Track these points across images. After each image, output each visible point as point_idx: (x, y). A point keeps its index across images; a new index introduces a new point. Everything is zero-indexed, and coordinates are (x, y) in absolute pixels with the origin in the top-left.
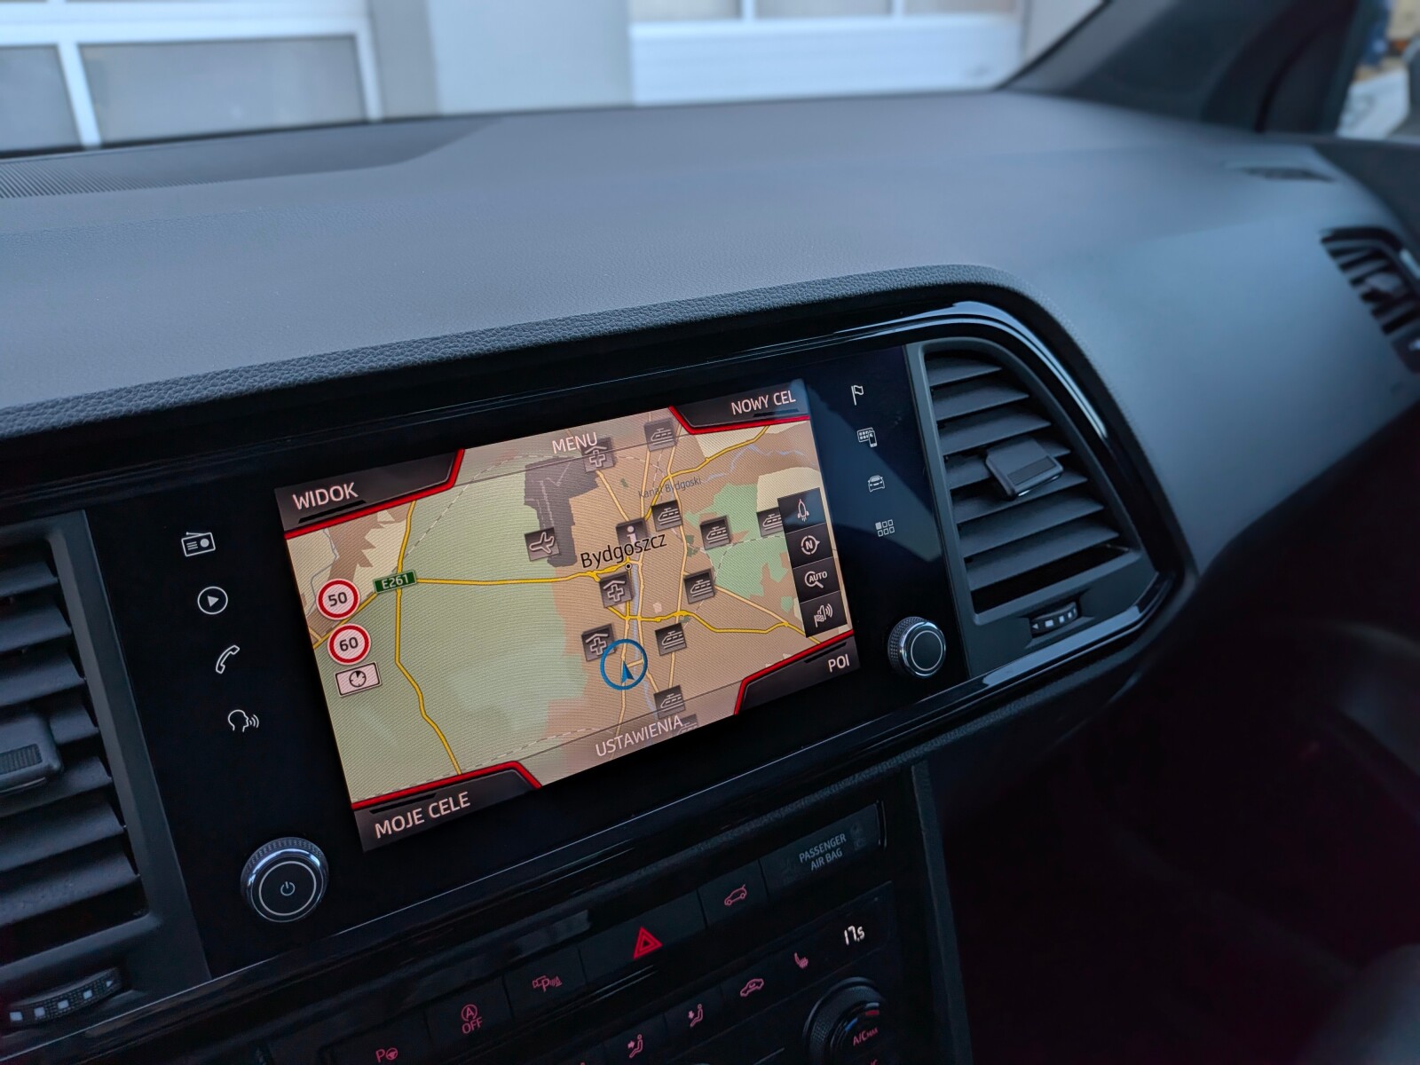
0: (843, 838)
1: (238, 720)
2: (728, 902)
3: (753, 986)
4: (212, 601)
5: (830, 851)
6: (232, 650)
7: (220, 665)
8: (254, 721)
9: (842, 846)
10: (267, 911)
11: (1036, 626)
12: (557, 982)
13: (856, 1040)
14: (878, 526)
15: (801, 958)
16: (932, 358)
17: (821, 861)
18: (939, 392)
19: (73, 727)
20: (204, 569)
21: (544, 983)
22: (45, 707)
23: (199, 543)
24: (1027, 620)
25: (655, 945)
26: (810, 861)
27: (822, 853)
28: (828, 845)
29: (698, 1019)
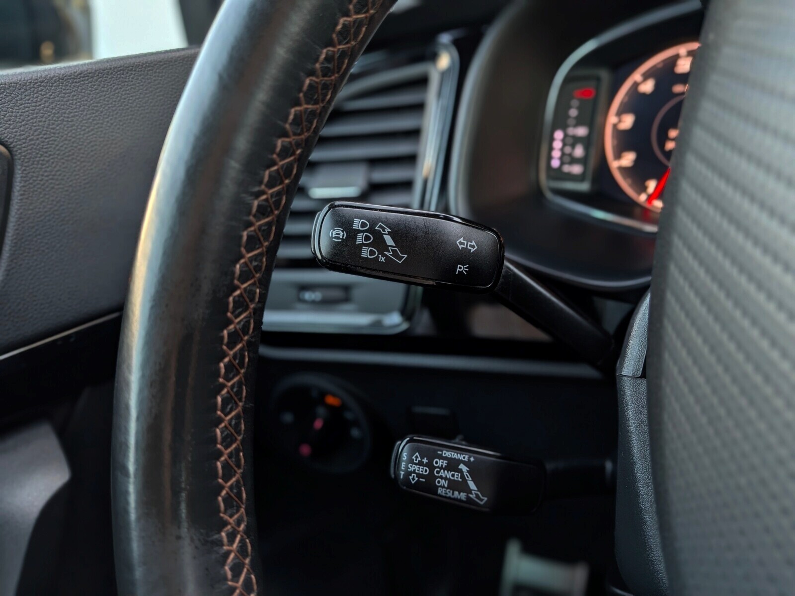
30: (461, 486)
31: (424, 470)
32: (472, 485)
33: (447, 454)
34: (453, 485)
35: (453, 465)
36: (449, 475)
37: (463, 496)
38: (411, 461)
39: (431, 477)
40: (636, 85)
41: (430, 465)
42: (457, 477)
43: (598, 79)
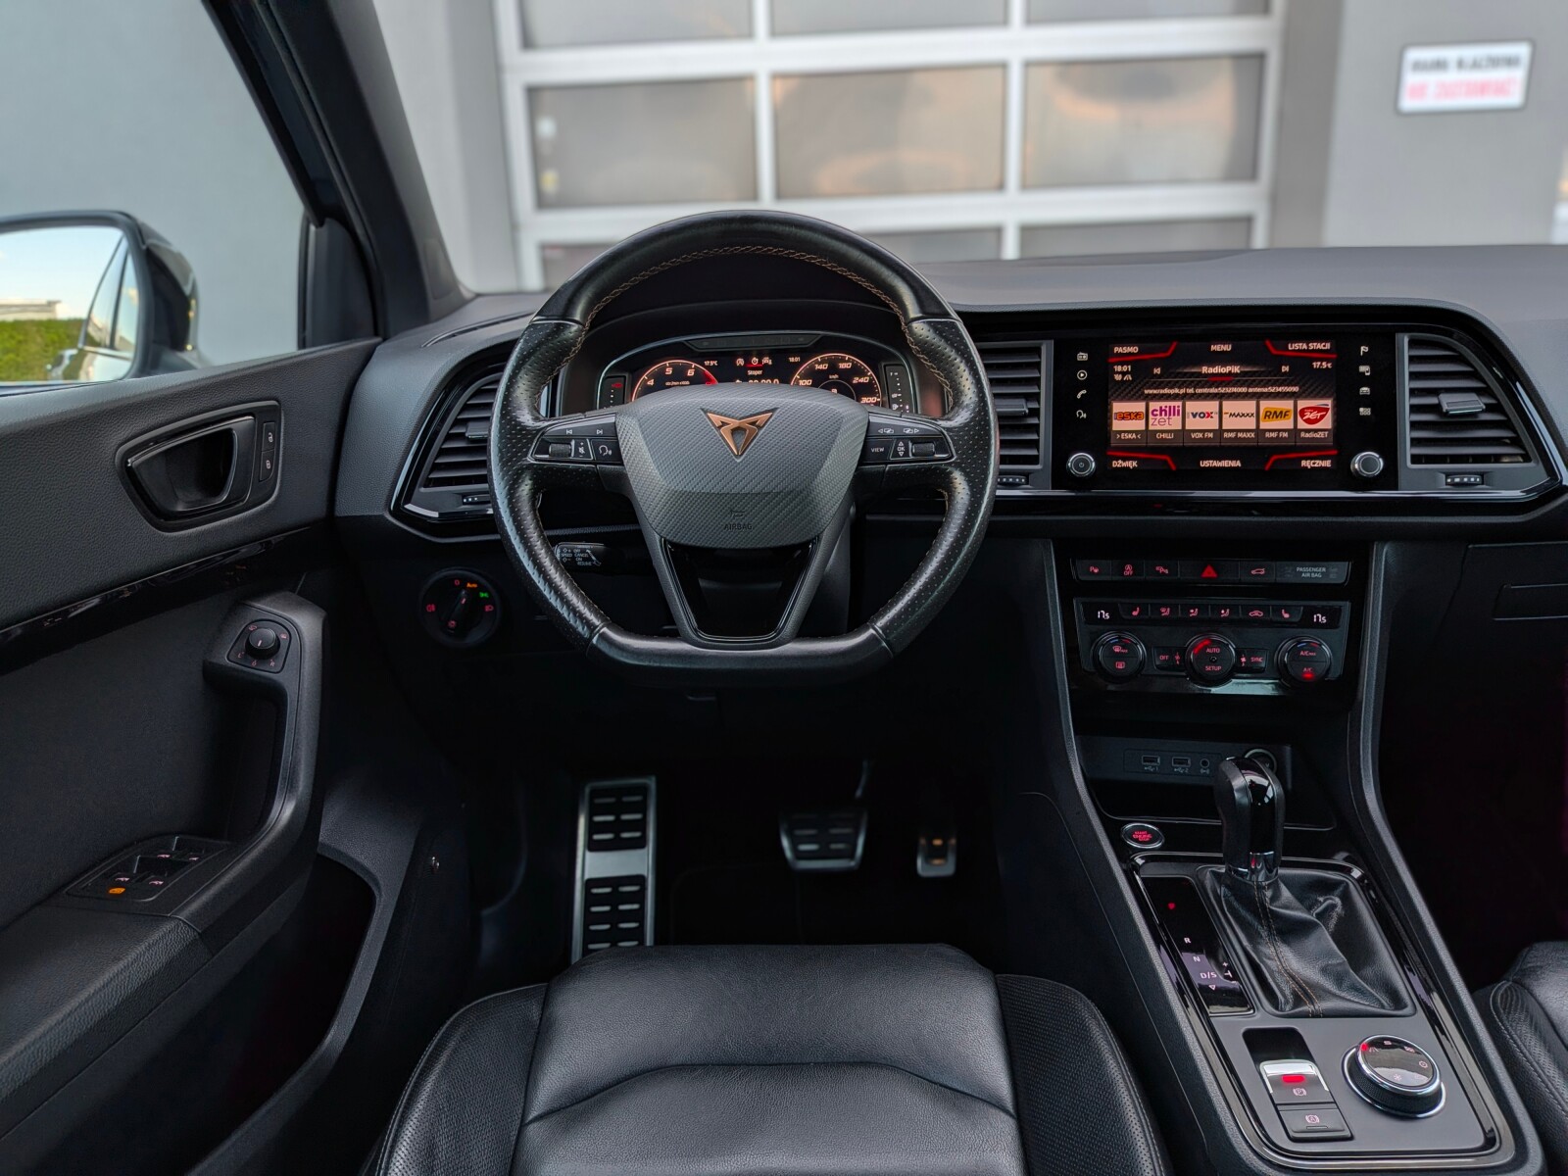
0: (1324, 570)
1: (1080, 414)
2: (1253, 572)
3: (1256, 613)
4: (1082, 375)
5: (1315, 573)
6: (1084, 392)
7: (1079, 396)
8: (1084, 416)
9: (1322, 573)
10: (1074, 471)
11: (1449, 480)
12: (1167, 571)
13: (1302, 653)
14: (1361, 410)
15: (1286, 612)
16: (1413, 344)
17: (1308, 575)
18: (1412, 359)
19: (1034, 405)
20: (1082, 365)
21: (1161, 569)
22: (1028, 397)
23: (1083, 356)
24: (1444, 476)
25: (1213, 574)
26: (1302, 572)
27: (1311, 573)
28: (1315, 570)
29: (1226, 615)
30: (589, 559)
31: (570, 555)
32: (593, 558)
33: (580, 546)
34: (584, 559)
35: (583, 551)
36: (582, 555)
37: (590, 564)
38: (562, 552)
39: (573, 558)
40: (645, 381)
41: (572, 552)
42: (586, 555)
43: (625, 377)
